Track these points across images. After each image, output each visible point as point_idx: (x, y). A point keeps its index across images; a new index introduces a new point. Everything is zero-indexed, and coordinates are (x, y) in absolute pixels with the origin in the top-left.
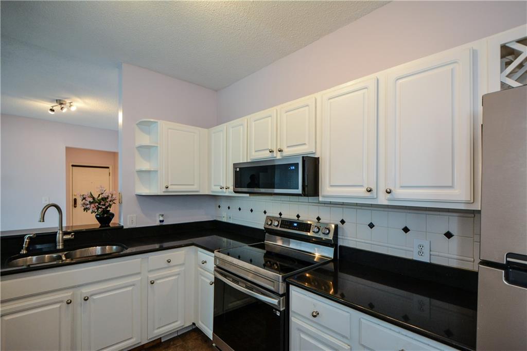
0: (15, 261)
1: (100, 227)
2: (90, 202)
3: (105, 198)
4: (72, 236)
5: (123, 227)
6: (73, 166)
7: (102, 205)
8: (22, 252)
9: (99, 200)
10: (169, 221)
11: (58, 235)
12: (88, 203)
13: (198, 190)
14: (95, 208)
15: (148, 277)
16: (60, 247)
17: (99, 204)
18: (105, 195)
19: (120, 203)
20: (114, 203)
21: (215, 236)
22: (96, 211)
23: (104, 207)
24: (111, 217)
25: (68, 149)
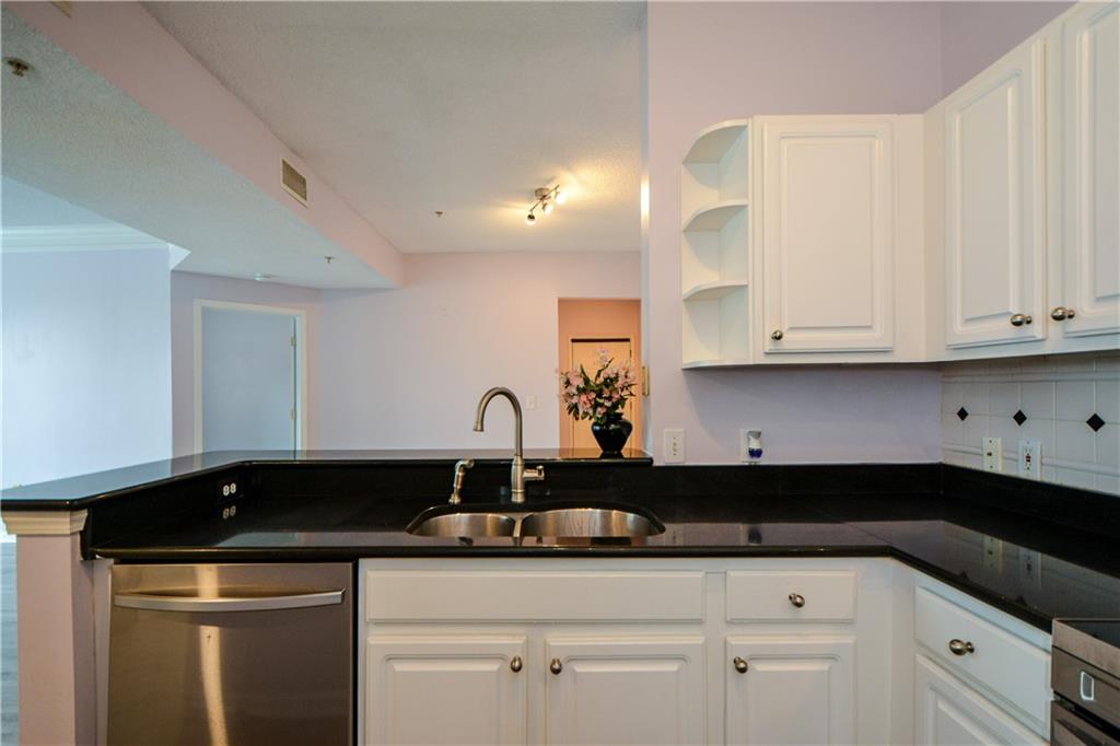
0: (434, 519)
1: (603, 457)
2: (578, 389)
3: (612, 380)
4: (540, 471)
5: (651, 460)
6: (573, 341)
7: (606, 398)
8: (451, 501)
9: (597, 386)
10: (778, 455)
11: (513, 467)
12: (574, 391)
13: (886, 344)
14: (589, 405)
15: (725, 642)
16: (518, 498)
17: (599, 395)
18: (610, 372)
19: (646, 394)
20: (631, 394)
21: (942, 522)
22: (591, 412)
23: (608, 404)
24: (625, 432)
25: (562, 303)
